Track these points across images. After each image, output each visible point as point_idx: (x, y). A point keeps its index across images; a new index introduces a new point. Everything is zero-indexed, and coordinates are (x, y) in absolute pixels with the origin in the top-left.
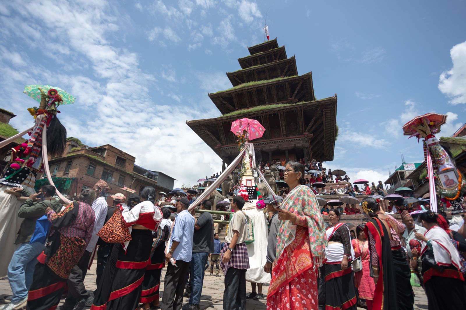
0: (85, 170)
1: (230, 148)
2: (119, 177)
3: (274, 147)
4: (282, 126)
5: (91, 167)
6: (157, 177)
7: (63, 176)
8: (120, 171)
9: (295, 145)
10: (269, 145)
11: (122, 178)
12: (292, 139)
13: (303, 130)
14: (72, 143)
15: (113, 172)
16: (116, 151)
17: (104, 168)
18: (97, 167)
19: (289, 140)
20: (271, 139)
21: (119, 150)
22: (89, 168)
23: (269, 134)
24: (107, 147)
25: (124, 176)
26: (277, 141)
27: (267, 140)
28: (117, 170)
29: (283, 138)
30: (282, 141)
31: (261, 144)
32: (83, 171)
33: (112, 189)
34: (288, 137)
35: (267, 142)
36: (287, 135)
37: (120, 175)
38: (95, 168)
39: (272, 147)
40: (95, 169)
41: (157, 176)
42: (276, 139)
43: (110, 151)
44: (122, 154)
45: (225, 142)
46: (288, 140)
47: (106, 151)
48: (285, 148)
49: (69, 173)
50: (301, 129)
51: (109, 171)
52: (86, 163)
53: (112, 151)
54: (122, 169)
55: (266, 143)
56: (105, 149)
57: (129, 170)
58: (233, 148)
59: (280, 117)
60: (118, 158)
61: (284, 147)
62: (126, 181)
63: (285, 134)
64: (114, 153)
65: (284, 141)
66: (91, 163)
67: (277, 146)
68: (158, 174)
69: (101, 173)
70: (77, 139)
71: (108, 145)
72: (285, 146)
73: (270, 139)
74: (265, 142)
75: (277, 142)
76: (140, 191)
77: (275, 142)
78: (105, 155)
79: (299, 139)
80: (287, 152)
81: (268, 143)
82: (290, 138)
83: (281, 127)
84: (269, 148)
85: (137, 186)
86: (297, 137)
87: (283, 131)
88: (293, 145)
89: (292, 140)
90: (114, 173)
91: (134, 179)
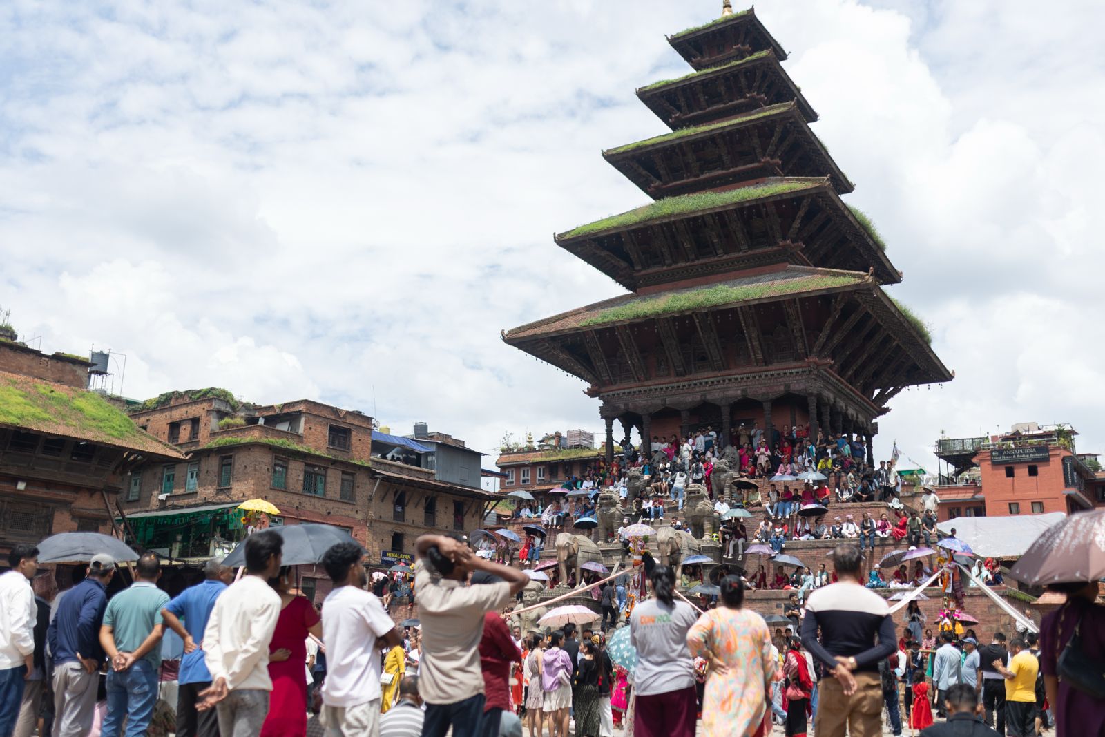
0: (268, 479)
1: (624, 393)
2: (342, 479)
3: (735, 392)
4: (750, 339)
5: (278, 469)
6: (434, 458)
7: (217, 494)
8: (342, 463)
9: (787, 386)
10: (722, 386)
11: (347, 480)
12: (778, 372)
13: (805, 347)
14: (217, 406)
15: (326, 469)
16: (324, 413)
17: (307, 464)
18: (290, 466)
19: (772, 375)
20: (727, 372)
21: (332, 408)
22: (275, 471)
23: (719, 358)
24: (302, 408)
25: (352, 474)
26: (742, 376)
27: (716, 373)
28: (334, 462)
29: (757, 369)
30: (754, 377)
31: (701, 383)
32: (265, 483)
33: (329, 513)
34: (770, 367)
35: (718, 379)
36: (766, 362)
37: (344, 473)
38: (286, 468)
39: (730, 393)
40: (287, 471)
41: (432, 454)
42: (739, 370)
43: (311, 417)
44: (340, 418)
45: (608, 378)
46: (769, 373)
47: (303, 420)
48: (763, 394)
49: (231, 488)
50: (800, 345)
51: (316, 469)
52: (266, 459)
53: (316, 415)
54: (346, 459)
55: (713, 382)
56: (300, 413)
57: (361, 455)
58: (629, 393)
59: (741, 318)
60: (334, 430)
61: (760, 391)
62: (358, 486)
63: (760, 357)
64: (321, 419)
65: (760, 376)
66: (276, 458)
67: (743, 391)
68: (433, 449)
69: (301, 477)
70: (224, 391)
71: (306, 402)
72: (764, 390)
73: (725, 369)
74: (712, 379)
75: (742, 379)
76: (394, 507)
77: (736, 379)
78: (302, 428)
79: (798, 372)
80: (767, 406)
81: (719, 382)
82: (775, 368)
83: (748, 342)
84: (721, 395)
85: (385, 496)
86: (792, 366)
87: (754, 352)
88: (782, 388)
89: (779, 374)
90: (330, 472)
91: (377, 478)
